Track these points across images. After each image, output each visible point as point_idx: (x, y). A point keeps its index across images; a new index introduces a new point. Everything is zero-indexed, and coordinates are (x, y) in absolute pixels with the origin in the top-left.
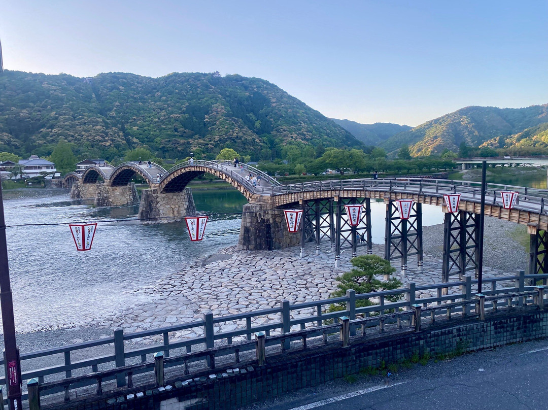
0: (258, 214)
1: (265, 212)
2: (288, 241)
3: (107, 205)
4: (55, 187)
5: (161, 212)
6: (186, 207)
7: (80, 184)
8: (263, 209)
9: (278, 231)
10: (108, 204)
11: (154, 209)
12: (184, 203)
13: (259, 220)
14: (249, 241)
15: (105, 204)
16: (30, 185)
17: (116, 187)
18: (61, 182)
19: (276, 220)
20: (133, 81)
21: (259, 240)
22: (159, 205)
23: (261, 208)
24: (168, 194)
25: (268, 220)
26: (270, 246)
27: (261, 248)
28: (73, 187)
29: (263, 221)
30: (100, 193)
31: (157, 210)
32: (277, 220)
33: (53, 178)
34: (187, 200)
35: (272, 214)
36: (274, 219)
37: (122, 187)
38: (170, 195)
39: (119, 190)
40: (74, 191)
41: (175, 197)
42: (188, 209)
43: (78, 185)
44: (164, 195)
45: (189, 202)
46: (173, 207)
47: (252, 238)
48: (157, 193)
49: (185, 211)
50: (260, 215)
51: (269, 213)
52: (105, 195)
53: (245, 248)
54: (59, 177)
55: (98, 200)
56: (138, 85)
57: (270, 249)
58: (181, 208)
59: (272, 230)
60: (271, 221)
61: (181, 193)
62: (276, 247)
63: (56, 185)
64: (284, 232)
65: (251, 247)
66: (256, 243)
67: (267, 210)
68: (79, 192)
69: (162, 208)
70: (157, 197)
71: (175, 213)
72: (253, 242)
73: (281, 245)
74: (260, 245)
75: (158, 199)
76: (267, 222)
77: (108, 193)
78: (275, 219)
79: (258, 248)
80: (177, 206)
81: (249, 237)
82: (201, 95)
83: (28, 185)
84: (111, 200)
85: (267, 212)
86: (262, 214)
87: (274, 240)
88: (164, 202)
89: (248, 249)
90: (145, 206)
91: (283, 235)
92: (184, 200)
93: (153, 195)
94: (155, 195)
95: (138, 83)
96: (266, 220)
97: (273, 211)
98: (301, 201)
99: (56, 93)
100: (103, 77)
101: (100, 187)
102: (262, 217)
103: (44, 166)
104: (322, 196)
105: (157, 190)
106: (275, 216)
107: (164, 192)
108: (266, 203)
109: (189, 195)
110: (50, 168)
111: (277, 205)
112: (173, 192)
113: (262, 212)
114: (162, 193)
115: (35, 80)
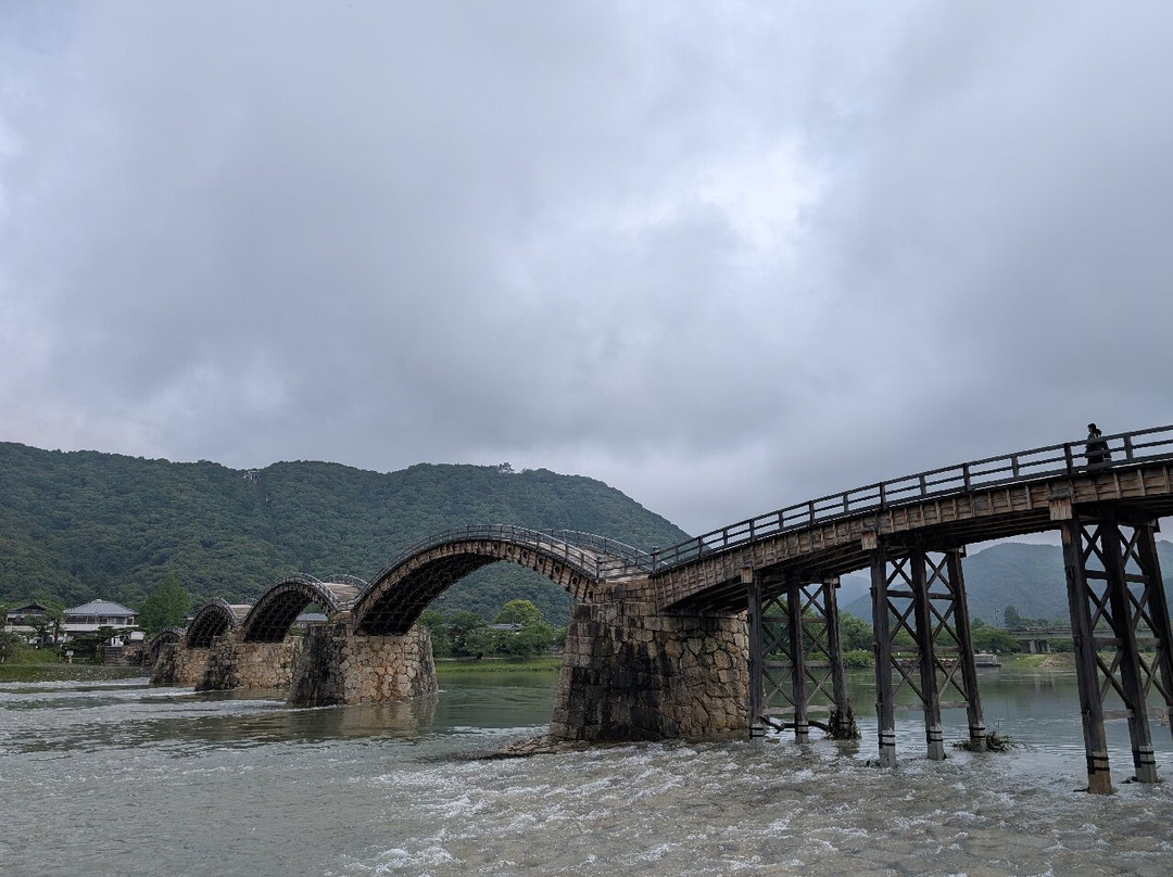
0: (613, 629)
1: (632, 622)
4: (123, 663)
5: (348, 684)
6: (412, 674)
7: (179, 649)
8: (627, 613)
9: (673, 683)
10: (231, 684)
11: (332, 676)
12: (409, 663)
13: (617, 646)
16: (70, 656)
17: (255, 645)
18: (141, 652)
19: (666, 648)
20: (339, 478)
21: (616, 709)
22: (346, 664)
23: (623, 610)
24: (372, 639)
25: (643, 648)
28: (162, 655)
29: (628, 651)
30: (215, 659)
31: (339, 679)
32: (669, 648)
33: (127, 642)
34: (417, 657)
35: (654, 632)
36: (660, 647)
37: (269, 645)
38: (376, 640)
39: (263, 650)
40: (163, 665)
41: (387, 647)
42: (417, 680)
43: (174, 652)
44: (362, 639)
45: (421, 662)
46: (381, 671)
48: (345, 634)
49: (410, 685)
50: (619, 633)
51: (647, 625)
52: (228, 662)
53: (573, 732)
54: (139, 641)
55: (209, 673)
58: (400, 676)
59: (654, 677)
60: (652, 652)
61: (404, 639)
63: (129, 658)
64: (691, 689)
65: (591, 730)
66: (605, 722)
67: (641, 618)
68: (174, 668)
69: (352, 673)
70: (344, 644)
71: (385, 687)
72: (597, 717)
73: (682, 726)
75: (345, 651)
76: (640, 653)
77: (235, 658)
78: (662, 645)
79: (612, 735)
80: (391, 671)
83: (64, 655)
84: (238, 675)
85: (639, 624)
86: (626, 629)
87: (659, 710)
88: (359, 658)
89: (581, 735)
90: (310, 666)
92: (409, 657)
93: (335, 639)
94: (340, 639)
95: (349, 482)
96: (636, 649)
97: (656, 621)
98: (747, 571)
99: (183, 497)
100: (280, 468)
101: (218, 644)
102: (626, 639)
103: (112, 617)
104: (816, 546)
105: (344, 625)
106: (660, 638)
107: (362, 633)
108: (639, 599)
109: (422, 645)
110: (126, 621)
111: (671, 600)
112: (384, 633)
113: (625, 622)
114: (355, 633)
115: (146, 472)
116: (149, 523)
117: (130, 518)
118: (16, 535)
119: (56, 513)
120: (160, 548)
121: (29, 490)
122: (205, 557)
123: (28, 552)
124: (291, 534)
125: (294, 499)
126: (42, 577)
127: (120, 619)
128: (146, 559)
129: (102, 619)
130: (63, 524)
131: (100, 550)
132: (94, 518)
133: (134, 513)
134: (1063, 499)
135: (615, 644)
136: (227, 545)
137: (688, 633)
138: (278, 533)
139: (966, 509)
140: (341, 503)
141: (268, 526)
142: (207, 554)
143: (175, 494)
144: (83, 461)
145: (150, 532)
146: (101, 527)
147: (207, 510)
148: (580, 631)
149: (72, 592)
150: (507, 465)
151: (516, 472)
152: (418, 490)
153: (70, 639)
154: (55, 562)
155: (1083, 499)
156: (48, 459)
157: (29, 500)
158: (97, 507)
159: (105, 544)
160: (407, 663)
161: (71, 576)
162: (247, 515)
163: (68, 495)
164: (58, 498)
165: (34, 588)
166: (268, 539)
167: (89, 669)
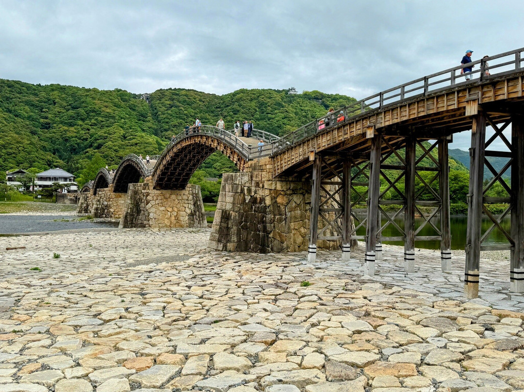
0: (246, 188)
1: (257, 185)
2: (299, 240)
3: (106, 217)
4: (68, 202)
5: (151, 216)
6: (189, 211)
7: (90, 195)
8: (254, 179)
9: (280, 220)
10: (108, 215)
11: (142, 212)
12: (186, 205)
13: (248, 198)
14: (227, 235)
15: (104, 216)
16: (40, 198)
17: (120, 194)
18: (77, 197)
19: (277, 200)
20: (195, 99)
21: (245, 234)
22: (149, 205)
23: (252, 177)
24: (164, 192)
25: (263, 200)
26: (263, 245)
27: (247, 249)
29: (254, 200)
30: (99, 201)
31: (146, 213)
32: (279, 200)
33: (69, 191)
34: (192, 202)
35: (271, 190)
36: (273, 199)
38: (167, 193)
40: (82, 204)
41: (173, 197)
42: (192, 215)
43: (87, 197)
44: (158, 192)
45: (194, 205)
46: (170, 210)
47: (234, 229)
48: (149, 189)
49: (187, 218)
50: (249, 190)
51: (266, 186)
52: (106, 203)
53: (221, 247)
54: (75, 191)
55: (97, 209)
56: (200, 103)
57: (263, 251)
58: (181, 213)
59: (269, 217)
60: (268, 201)
61: (183, 192)
62: (275, 249)
63: (71, 200)
64: (292, 224)
65: (230, 246)
66: (239, 241)
67: (262, 182)
68: (88, 206)
69: (153, 210)
70: (148, 194)
71: (173, 218)
72: (234, 238)
73: (285, 245)
74: (246, 243)
75: (149, 198)
76: (260, 203)
77: (109, 201)
78: (275, 198)
79: (243, 247)
80: (176, 209)
81: (228, 228)
82: (272, 114)
83: (36, 198)
84: (112, 210)
85: (261, 185)
86: (253, 189)
87: (271, 235)
88: (157, 202)
89: (225, 248)
90: (131, 206)
91: (289, 228)
92: (187, 202)
93: (143, 191)
94: (146, 191)
95: (200, 100)
96: (259, 199)
97: (272, 184)
98: (312, 154)
99: (108, 110)
100: (161, 93)
101: (100, 193)
102: (253, 194)
103: (61, 178)
104: (346, 136)
105: (148, 184)
106: (275, 194)
107: (158, 188)
108: (262, 170)
109: (195, 196)
110: (68, 180)
111: (279, 171)
112: (171, 188)
113: (253, 184)
114: (154, 188)
115: (87, 95)
116: (91, 125)
117: (80, 122)
118: (23, 132)
119: (42, 120)
120: (98, 140)
121: (27, 107)
122: (122, 145)
123: (29, 142)
124: (169, 132)
125: (169, 112)
126: (37, 155)
127: (65, 179)
128: (91, 146)
129: (55, 179)
130: (47, 126)
131: (66, 140)
132: (62, 122)
133: (83, 120)
134: (474, 100)
135: (246, 197)
136: (134, 138)
137: (293, 190)
138: (162, 132)
139: (423, 109)
140: (196, 113)
141: (155, 127)
142: (123, 143)
143: (103, 109)
144: (53, 90)
145: (92, 131)
146: (66, 128)
147: (122, 118)
148: (227, 189)
149: (55, 164)
150: (293, 89)
151: (298, 93)
152: (240, 105)
153: (41, 189)
154: (44, 147)
155: (486, 100)
156: (34, 90)
157: (27, 113)
158: (62, 117)
159: (68, 137)
160: (185, 205)
161: (52, 155)
162: (144, 121)
163: (47, 110)
164: (42, 112)
165: (34, 162)
166: (156, 135)
167: (50, 205)
